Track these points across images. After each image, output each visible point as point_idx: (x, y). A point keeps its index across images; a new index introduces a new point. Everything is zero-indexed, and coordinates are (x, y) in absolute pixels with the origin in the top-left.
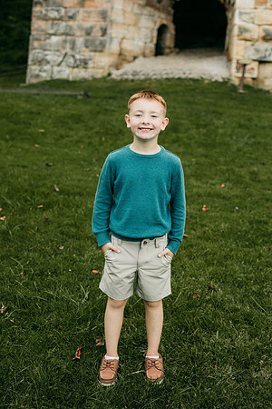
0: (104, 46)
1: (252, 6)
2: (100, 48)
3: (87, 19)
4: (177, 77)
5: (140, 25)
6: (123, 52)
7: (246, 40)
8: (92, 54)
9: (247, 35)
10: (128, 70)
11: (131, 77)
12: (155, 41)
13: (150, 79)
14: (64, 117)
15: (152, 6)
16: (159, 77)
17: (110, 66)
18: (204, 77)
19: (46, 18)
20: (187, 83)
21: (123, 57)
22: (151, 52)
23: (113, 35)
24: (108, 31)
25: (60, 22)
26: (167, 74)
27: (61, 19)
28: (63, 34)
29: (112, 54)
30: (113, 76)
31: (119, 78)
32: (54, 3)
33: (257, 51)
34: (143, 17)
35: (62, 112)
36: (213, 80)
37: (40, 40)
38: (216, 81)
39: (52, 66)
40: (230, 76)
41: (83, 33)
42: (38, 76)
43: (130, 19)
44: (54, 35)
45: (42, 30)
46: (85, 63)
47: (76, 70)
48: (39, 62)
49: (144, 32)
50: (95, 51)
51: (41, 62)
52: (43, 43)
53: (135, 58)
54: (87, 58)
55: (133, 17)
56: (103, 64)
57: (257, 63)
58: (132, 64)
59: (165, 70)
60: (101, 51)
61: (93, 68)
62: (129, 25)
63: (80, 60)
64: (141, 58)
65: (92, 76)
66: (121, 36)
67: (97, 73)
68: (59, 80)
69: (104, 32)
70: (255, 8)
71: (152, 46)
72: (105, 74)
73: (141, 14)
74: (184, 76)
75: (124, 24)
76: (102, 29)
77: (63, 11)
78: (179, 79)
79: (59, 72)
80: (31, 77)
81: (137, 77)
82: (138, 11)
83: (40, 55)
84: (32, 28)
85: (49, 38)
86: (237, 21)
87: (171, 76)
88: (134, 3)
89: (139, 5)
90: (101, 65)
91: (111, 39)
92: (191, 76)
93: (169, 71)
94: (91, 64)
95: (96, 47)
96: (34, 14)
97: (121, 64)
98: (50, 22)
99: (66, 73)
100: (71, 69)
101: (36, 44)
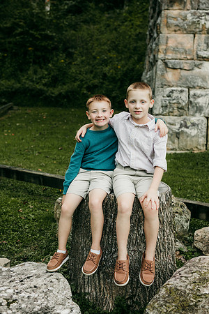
19: (193, 30)
101: (170, 76)
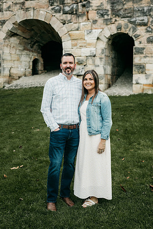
0: (0, 73)
4: (35, 86)
5: (21, 60)
6: (12, 75)
10: (14, 84)
22: (30, 73)
24: (2, 65)
26: (31, 85)
29: (5, 76)
31: (8, 89)
34: (23, 56)
49: (24, 63)
53: (19, 77)
55: (17, 56)
56: (0, 82)
58: (18, 81)
62: (14, 61)
64: (23, 77)
66: (10, 67)
70: (72, 48)
71: (30, 70)
72: (2, 87)
75: (11, 60)
81: (16, 87)
88: (16, 49)
89: (20, 50)
91: (4, 68)
97: (11, 81)
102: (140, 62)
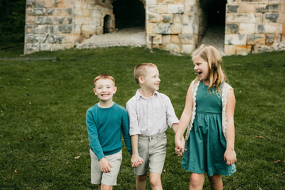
0: (71, 30)
1: (156, 3)
2: (69, 31)
3: (60, 14)
4: (115, 46)
5: (92, 16)
6: (83, 33)
7: (154, 23)
8: (64, 34)
9: (154, 20)
10: (86, 43)
11: (88, 47)
12: (103, 25)
13: (99, 48)
14: (42, 72)
15: (99, 4)
16: (104, 46)
17: (75, 41)
18: (130, 45)
19: (34, 15)
20: (120, 49)
21: (83, 35)
22: (101, 31)
23: (76, 23)
24: (73, 21)
25: (43, 16)
26: (109, 44)
27: (44, 15)
28: (45, 24)
29: (76, 34)
30: (77, 47)
31: (81, 48)
32: (39, 5)
33: (160, 28)
34: (94, 11)
35: (41, 70)
36: (136, 46)
37: (32, 28)
38: (138, 47)
39: (40, 43)
40: (146, 43)
41: (58, 23)
42: (31, 49)
43: (86, 13)
44: (40, 24)
45: (32, 22)
46: (60, 40)
47: (54, 44)
48: (31, 41)
49: (95, 20)
50: (66, 33)
51: (32, 41)
52: (33, 29)
53: (91, 36)
54: (61, 37)
55: (88, 12)
56: (70, 40)
57: (161, 35)
58: (89, 39)
59: (108, 42)
60: (69, 33)
61: (65, 43)
62: (85, 17)
63: (57, 39)
64: (94, 35)
65: (65, 48)
66: (81, 23)
67: (68, 46)
68: (44, 51)
69: (70, 21)
70: (157, 4)
71: (101, 28)
72: (73, 46)
73: (93, 10)
74: (119, 45)
75: (83, 16)
76: (69, 19)
77: (45, 10)
78: (116, 47)
79: (44, 46)
80: (27, 50)
81: (92, 47)
82: (91, 8)
83: (32, 37)
84: (26, 21)
85: (37, 26)
86: (148, 12)
87: (112, 45)
88: (88, 3)
89: (91, 4)
90: (69, 41)
91: (75, 25)
92: (123, 45)
93: (111, 43)
94: (63, 41)
95: (66, 30)
96: (27, 12)
97: (82, 40)
98: (37, 17)
99: (48, 47)
100: (51, 44)
101: (29, 30)
102: (233, 21)
